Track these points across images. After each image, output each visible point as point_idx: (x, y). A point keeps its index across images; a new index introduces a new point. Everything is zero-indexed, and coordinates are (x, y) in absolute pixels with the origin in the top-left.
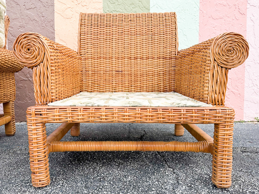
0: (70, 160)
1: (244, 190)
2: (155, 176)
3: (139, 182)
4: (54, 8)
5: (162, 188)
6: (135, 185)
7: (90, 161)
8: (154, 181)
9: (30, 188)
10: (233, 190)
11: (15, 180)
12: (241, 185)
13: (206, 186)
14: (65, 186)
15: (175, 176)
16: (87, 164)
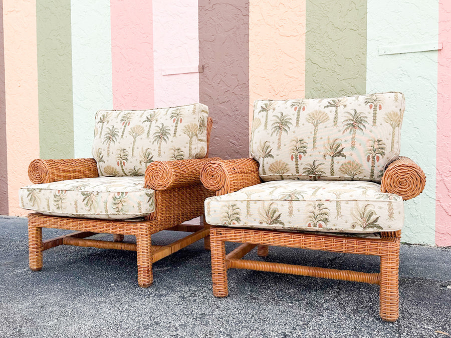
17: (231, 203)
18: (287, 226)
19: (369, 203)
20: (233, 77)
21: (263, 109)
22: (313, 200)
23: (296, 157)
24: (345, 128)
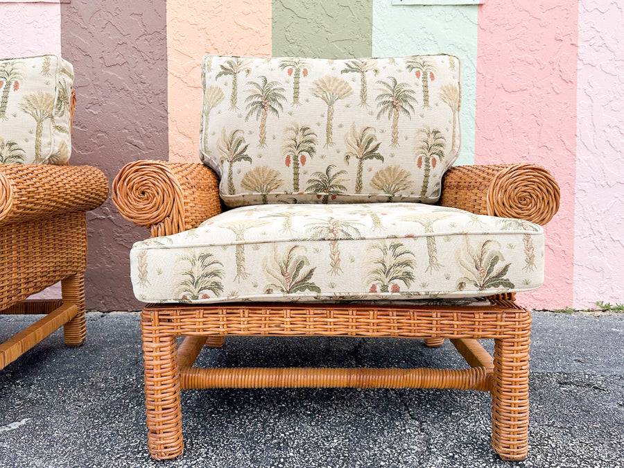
0: (213, 404)
1: (553, 465)
2: (385, 436)
3: (355, 450)
4: (167, 65)
5: (399, 462)
6: (347, 455)
7: (253, 405)
8: (384, 447)
9: (145, 463)
10: (531, 464)
11: (112, 445)
12: (549, 454)
13: (481, 456)
14: (213, 458)
15: (423, 437)
16: (248, 411)
17: (198, 252)
18: (326, 293)
19: (489, 238)
20: (134, 18)
21: (225, 71)
22: (380, 236)
23: (294, 160)
24: (380, 109)
